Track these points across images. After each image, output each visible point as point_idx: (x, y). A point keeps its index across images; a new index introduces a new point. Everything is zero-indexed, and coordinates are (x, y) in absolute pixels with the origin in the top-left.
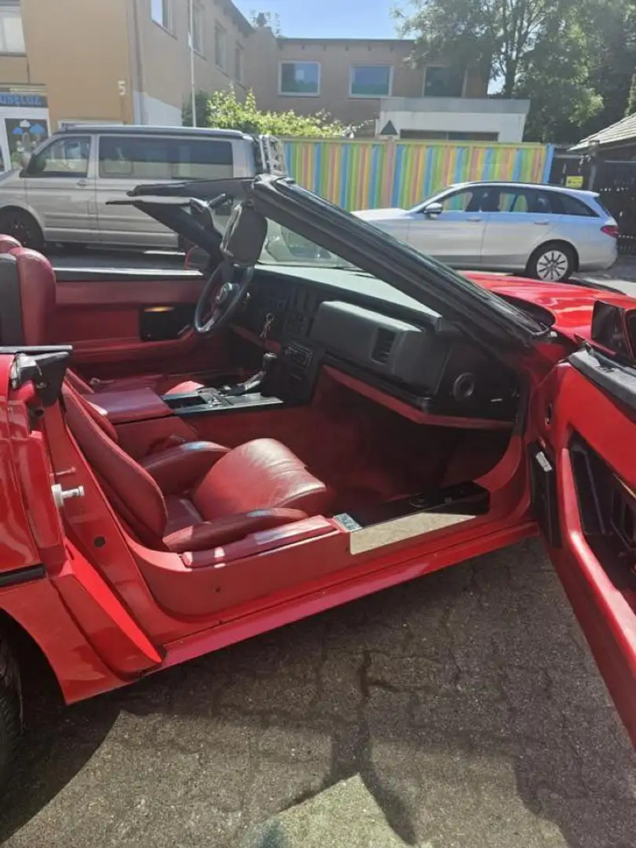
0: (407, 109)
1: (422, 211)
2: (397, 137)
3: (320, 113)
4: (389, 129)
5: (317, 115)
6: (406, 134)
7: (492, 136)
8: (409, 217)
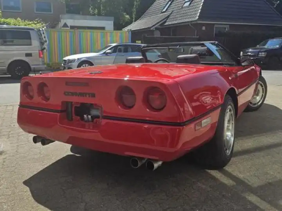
0: (71, 18)
1: (105, 53)
2: (69, 28)
3: (37, 19)
4: (65, 25)
5: (36, 20)
6: (72, 27)
7: (103, 28)
8: (101, 55)
